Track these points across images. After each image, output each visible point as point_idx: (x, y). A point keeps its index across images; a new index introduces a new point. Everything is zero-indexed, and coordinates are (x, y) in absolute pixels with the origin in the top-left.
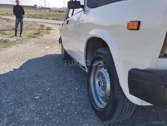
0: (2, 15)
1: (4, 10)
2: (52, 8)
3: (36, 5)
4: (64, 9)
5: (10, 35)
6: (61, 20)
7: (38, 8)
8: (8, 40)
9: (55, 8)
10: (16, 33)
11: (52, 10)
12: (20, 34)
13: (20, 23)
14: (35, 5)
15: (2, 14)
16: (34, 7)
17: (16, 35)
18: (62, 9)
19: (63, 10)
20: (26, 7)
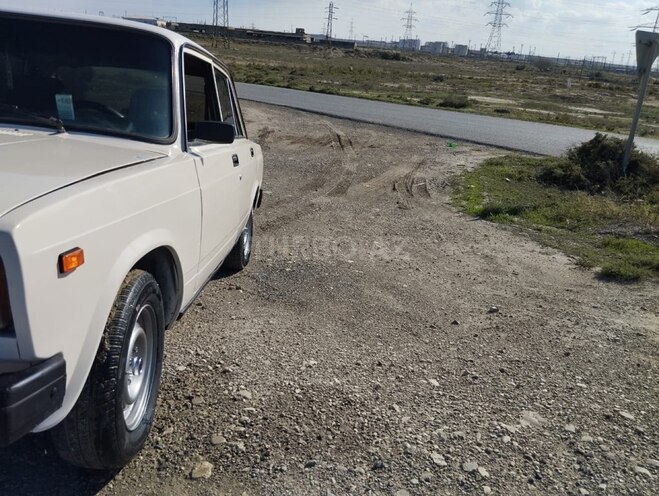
2: (359, 42)
3: (300, 31)
4: (407, 46)
6: (338, 94)
7: (309, 40)
9: (370, 44)
11: (354, 50)
14: (298, 30)
16: (294, 38)
18: (400, 46)
19: (402, 50)
20: (265, 36)
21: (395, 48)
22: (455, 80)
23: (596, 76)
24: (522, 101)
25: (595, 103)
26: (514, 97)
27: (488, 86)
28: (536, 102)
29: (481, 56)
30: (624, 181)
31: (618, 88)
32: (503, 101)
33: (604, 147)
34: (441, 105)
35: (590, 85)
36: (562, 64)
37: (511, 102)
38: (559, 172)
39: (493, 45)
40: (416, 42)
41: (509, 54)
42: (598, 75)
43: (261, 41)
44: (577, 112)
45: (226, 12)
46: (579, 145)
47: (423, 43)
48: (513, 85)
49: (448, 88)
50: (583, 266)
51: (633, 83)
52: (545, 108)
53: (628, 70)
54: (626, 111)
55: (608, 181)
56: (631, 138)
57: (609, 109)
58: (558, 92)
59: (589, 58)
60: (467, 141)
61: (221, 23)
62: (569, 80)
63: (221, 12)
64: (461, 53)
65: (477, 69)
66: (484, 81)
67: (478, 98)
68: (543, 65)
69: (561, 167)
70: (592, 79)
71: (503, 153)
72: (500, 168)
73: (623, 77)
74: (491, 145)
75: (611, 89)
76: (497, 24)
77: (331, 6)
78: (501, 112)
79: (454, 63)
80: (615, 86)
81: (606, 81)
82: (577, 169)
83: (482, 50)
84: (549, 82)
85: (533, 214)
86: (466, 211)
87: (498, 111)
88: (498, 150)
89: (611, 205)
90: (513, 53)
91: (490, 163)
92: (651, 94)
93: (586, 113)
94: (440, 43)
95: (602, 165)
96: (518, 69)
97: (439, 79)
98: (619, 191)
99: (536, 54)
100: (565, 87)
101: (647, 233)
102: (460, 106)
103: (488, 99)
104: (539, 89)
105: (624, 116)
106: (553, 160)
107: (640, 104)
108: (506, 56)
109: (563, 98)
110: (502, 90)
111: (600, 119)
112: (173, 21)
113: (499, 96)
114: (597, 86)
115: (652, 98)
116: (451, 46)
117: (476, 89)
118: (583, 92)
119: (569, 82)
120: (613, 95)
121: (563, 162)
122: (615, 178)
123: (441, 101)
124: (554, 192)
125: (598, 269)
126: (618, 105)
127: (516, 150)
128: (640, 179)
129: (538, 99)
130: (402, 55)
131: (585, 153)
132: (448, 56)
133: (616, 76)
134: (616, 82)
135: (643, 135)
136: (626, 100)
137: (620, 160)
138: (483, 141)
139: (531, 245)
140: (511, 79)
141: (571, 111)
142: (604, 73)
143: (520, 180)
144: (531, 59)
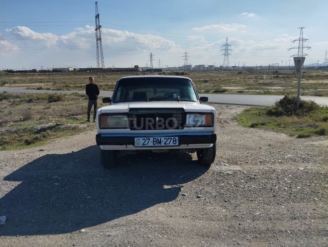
0: (80, 89)
1: (85, 78)
2: (164, 69)
3: (137, 67)
4: (186, 68)
5: (82, 120)
7: (141, 70)
8: (77, 126)
9: (169, 69)
10: (89, 117)
11: (164, 72)
12: (94, 119)
13: (93, 105)
14: (135, 66)
15: (81, 87)
16: (134, 70)
17: (88, 121)
18: (183, 68)
19: (184, 70)
20: (120, 71)
21: (181, 70)
22: (213, 81)
23: (276, 73)
24: (246, 87)
25: (278, 84)
26: (242, 86)
27: (229, 82)
28: (252, 87)
29: (221, 69)
30: (299, 111)
31: (287, 77)
32: (238, 88)
33: (289, 100)
34: (214, 92)
35: (274, 77)
36: (259, 69)
37: (241, 88)
38: (274, 110)
39: (225, 64)
40: (190, 66)
41: (233, 67)
42: (276, 72)
43: (119, 73)
44: (271, 89)
45: (103, 62)
46: (279, 100)
47: (193, 66)
48: (239, 81)
49: (212, 85)
50: (291, 135)
51: (294, 73)
52: (257, 89)
53: (290, 68)
54: (293, 87)
55: (293, 112)
56: (298, 96)
57: (285, 87)
58: (261, 81)
59: (271, 65)
60: (233, 104)
61: (101, 67)
62: (264, 76)
63: (100, 62)
64: (211, 69)
65: (220, 75)
66: (226, 80)
67: (226, 88)
68: (250, 71)
69: (274, 109)
70: (274, 74)
71: (249, 107)
72: (251, 112)
73: (288, 72)
74: (243, 105)
75: (284, 77)
76: (226, 54)
77: (151, 55)
78: (240, 92)
79: (209, 74)
80: (285, 76)
81: (281, 74)
82: (280, 109)
83: (221, 66)
84: (255, 77)
85: (269, 125)
86: (245, 126)
87: (239, 92)
88: (247, 106)
89: (296, 119)
90: (235, 66)
91: (246, 111)
92: (303, 77)
93: (275, 89)
94: (201, 65)
95: (289, 106)
96: (239, 73)
97: (206, 81)
98: (297, 115)
99: (246, 66)
100: (263, 79)
101: (310, 125)
102: (223, 91)
103: (231, 88)
104: (252, 81)
105: (293, 89)
106: (270, 107)
107: (299, 83)
108: (232, 68)
109: (264, 84)
110: (236, 83)
111: (282, 91)
112: (76, 68)
113: (235, 86)
114: (277, 77)
115: (304, 79)
116: (206, 66)
117: (224, 84)
118: (272, 81)
119: (265, 77)
120: (286, 80)
121: (275, 107)
122: (295, 110)
123: (214, 90)
124: (274, 118)
125: (297, 136)
126: (288, 84)
127: (254, 106)
128: (304, 110)
129: (253, 85)
130: (185, 72)
131: (281, 103)
132: (205, 71)
133: (285, 72)
134: (286, 74)
135: (302, 95)
136: (291, 82)
137: (296, 104)
138: (240, 103)
139: (272, 133)
140: (238, 78)
141: (269, 89)
142: (279, 71)
143: (260, 115)
144: (244, 68)
